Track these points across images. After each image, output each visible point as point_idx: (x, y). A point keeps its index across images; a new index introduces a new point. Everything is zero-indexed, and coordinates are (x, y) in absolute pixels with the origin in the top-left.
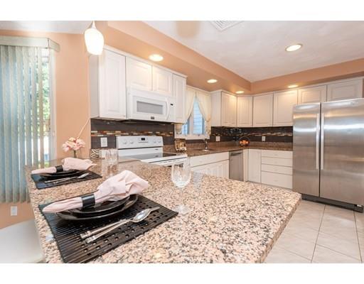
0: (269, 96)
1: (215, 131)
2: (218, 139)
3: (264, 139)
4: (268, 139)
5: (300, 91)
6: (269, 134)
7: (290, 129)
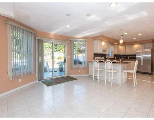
0: (130, 46)
1: (115, 56)
2: (116, 58)
3: (129, 58)
4: (130, 58)
5: (138, 45)
6: (130, 56)
7: (135, 55)
